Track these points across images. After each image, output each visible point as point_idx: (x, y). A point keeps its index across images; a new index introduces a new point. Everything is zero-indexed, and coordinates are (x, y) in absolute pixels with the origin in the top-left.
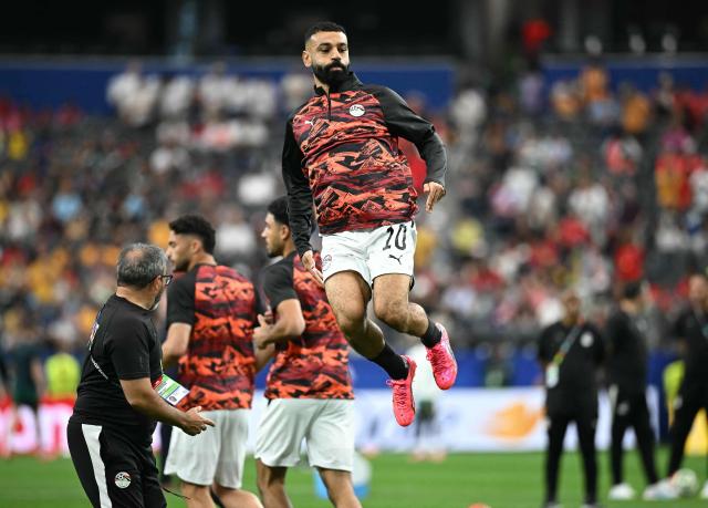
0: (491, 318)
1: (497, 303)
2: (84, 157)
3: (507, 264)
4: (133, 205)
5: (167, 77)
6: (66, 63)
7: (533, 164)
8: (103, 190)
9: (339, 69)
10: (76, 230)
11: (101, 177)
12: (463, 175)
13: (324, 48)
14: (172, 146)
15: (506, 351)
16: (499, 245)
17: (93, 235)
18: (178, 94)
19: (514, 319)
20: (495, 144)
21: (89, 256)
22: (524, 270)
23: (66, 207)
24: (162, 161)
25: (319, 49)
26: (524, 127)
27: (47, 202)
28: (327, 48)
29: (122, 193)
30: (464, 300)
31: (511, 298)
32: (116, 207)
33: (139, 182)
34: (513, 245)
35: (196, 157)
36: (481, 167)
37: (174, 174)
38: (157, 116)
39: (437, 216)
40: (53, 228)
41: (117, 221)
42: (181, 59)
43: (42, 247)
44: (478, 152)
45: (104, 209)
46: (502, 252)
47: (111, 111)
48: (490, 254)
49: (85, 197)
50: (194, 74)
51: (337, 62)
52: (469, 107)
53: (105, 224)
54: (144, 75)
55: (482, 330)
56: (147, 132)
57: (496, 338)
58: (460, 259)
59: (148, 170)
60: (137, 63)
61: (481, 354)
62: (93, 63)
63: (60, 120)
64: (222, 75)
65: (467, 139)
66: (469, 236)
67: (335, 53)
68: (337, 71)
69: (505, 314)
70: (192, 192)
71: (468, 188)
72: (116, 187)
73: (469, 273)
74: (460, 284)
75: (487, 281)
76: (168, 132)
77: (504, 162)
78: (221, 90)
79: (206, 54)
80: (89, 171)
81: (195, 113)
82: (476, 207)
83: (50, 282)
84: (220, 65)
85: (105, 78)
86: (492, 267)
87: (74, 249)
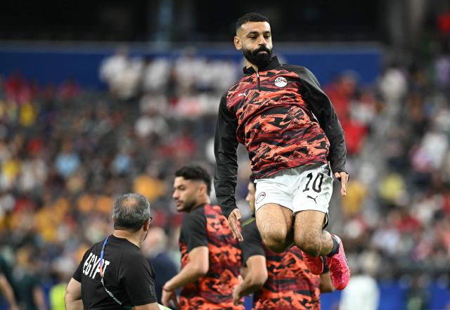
0: (412, 255)
1: (417, 242)
2: (81, 124)
3: (424, 211)
4: (121, 163)
5: (149, 59)
6: (67, 48)
7: (446, 129)
8: (97, 151)
9: (265, 52)
10: (75, 184)
11: (95, 141)
12: (390, 139)
13: (253, 35)
14: (153, 115)
15: (423, 282)
16: (418, 195)
17: (89, 188)
18: (157, 73)
19: (430, 256)
20: (415, 113)
21: (85, 204)
22: (438, 216)
23: (67, 164)
24: (144, 127)
25: (249, 37)
26: (439, 100)
27: (51, 161)
28: (254, 36)
29: (112, 153)
30: (390, 240)
31: (428, 239)
32: (107, 164)
33: (126, 144)
34: (429, 196)
35: (172, 124)
36: (403, 132)
37: (154, 138)
38: (141, 91)
39: (368, 172)
40: (56, 182)
41: (108, 176)
42: (160, 45)
43: (47, 198)
44: (401, 120)
45: (97, 166)
46: (420, 201)
47: (103, 87)
48: (411, 202)
49: (82, 156)
50: (171, 57)
51: (263, 47)
52: (394, 83)
53: (98, 178)
54: (130, 57)
55: (405, 264)
56: (132, 104)
57: (415, 271)
58: (386, 207)
59: (133, 135)
60: (124, 48)
61: (404, 284)
62: (88, 48)
63: (62, 94)
64: (192, 57)
65: (392, 109)
66: (394, 188)
67: (262, 40)
68: (263, 54)
69: (423, 251)
70: (169, 152)
71: (393, 149)
72: (107, 148)
73: (394, 218)
74: (387, 227)
75: (408, 225)
76: (149, 104)
77: (422, 128)
78: (192, 69)
79: (179, 40)
80: (85, 135)
81: (172, 88)
82: (400, 165)
83: (54, 225)
84: (192, 50)
85: (99, 60)
86: (412, 212)
87: (73, 199)
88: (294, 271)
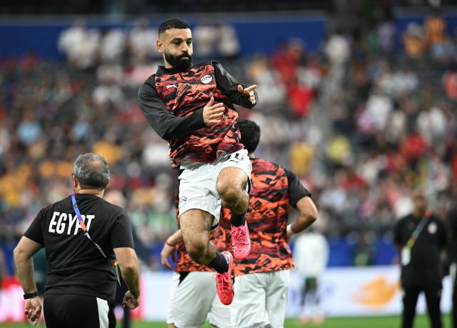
0: (358, 212)
1: (362, 202)
2: (41, 94)
3: (369, 171)
4: (80, 130)
5: (104, 31)
6: (27, 21)
7: (389, 92)
8: (57, 119)
9: (187, 58)
10: (37, 151)
11: (55, 109)
12: (336, 103)
13: (177, 41)
14: (109, 83)
15: (370, 238)
16: (363, 156)
17: (50, 154)
18: (113, 43)
19: (375, 213)
20: (359, 77)
21: (47, 170)
22: (382, 175)
23: (29, 132)
24: (101, 95)
25: (172, 42)
26: (382, 64)
27: (14, 129)
28: (178, 42)
29: (71, 121)
30: (337, 199)
31: (373, 197)
32: (67, 131)
33: (84, 112)
34: (374, 157)
35: (128, 92)
36: (349, 96)
37: (111, 107)
38: (98, 62)
39: (315, 134)
40: (19, 148)
41: (68, 143)
42: (115, 17)
43: (10, 164)
44: (345, 84)
45: (58, 134)
46: (365, 161)
47: (62, 58)
48: (357, 162)
49: (43, 124)
50: (125, 27)
52: (338, 48)
53: (59, 145)
55: (351, 221)
56: (88, 74)
57: (361, 229)
58: (333, 167)
59: (91, 103)
60: (81, 20)
61: (351, 240)
62: (48, 21)
63: (23, 65)
64: (145, 28)
65: (337, 73)
66: (340, 149)
67: (185, 46)
68: (185, 60)
69: (369, 209)
70: (126, 118)
71: (339, 112)
72: (66, 116)
73: (341, 177)
74: (333, 186)
75: (354, 183)
76: (106, 73)
77: (364, 92)
78: (145, 40)
79: (133, 11)
80: (45, 104)
81: (127, 58)
82: (345, 127)
83: (18, 191)
84: (144, 20)
85: (58, 31)
86: (358, 172)
87: (35, 165)
88: (261, 213)
